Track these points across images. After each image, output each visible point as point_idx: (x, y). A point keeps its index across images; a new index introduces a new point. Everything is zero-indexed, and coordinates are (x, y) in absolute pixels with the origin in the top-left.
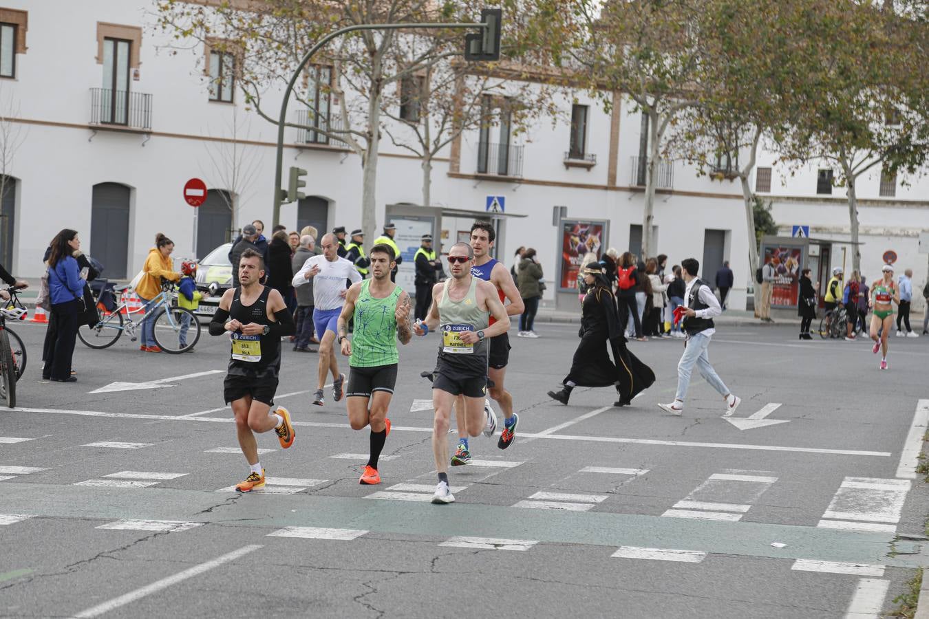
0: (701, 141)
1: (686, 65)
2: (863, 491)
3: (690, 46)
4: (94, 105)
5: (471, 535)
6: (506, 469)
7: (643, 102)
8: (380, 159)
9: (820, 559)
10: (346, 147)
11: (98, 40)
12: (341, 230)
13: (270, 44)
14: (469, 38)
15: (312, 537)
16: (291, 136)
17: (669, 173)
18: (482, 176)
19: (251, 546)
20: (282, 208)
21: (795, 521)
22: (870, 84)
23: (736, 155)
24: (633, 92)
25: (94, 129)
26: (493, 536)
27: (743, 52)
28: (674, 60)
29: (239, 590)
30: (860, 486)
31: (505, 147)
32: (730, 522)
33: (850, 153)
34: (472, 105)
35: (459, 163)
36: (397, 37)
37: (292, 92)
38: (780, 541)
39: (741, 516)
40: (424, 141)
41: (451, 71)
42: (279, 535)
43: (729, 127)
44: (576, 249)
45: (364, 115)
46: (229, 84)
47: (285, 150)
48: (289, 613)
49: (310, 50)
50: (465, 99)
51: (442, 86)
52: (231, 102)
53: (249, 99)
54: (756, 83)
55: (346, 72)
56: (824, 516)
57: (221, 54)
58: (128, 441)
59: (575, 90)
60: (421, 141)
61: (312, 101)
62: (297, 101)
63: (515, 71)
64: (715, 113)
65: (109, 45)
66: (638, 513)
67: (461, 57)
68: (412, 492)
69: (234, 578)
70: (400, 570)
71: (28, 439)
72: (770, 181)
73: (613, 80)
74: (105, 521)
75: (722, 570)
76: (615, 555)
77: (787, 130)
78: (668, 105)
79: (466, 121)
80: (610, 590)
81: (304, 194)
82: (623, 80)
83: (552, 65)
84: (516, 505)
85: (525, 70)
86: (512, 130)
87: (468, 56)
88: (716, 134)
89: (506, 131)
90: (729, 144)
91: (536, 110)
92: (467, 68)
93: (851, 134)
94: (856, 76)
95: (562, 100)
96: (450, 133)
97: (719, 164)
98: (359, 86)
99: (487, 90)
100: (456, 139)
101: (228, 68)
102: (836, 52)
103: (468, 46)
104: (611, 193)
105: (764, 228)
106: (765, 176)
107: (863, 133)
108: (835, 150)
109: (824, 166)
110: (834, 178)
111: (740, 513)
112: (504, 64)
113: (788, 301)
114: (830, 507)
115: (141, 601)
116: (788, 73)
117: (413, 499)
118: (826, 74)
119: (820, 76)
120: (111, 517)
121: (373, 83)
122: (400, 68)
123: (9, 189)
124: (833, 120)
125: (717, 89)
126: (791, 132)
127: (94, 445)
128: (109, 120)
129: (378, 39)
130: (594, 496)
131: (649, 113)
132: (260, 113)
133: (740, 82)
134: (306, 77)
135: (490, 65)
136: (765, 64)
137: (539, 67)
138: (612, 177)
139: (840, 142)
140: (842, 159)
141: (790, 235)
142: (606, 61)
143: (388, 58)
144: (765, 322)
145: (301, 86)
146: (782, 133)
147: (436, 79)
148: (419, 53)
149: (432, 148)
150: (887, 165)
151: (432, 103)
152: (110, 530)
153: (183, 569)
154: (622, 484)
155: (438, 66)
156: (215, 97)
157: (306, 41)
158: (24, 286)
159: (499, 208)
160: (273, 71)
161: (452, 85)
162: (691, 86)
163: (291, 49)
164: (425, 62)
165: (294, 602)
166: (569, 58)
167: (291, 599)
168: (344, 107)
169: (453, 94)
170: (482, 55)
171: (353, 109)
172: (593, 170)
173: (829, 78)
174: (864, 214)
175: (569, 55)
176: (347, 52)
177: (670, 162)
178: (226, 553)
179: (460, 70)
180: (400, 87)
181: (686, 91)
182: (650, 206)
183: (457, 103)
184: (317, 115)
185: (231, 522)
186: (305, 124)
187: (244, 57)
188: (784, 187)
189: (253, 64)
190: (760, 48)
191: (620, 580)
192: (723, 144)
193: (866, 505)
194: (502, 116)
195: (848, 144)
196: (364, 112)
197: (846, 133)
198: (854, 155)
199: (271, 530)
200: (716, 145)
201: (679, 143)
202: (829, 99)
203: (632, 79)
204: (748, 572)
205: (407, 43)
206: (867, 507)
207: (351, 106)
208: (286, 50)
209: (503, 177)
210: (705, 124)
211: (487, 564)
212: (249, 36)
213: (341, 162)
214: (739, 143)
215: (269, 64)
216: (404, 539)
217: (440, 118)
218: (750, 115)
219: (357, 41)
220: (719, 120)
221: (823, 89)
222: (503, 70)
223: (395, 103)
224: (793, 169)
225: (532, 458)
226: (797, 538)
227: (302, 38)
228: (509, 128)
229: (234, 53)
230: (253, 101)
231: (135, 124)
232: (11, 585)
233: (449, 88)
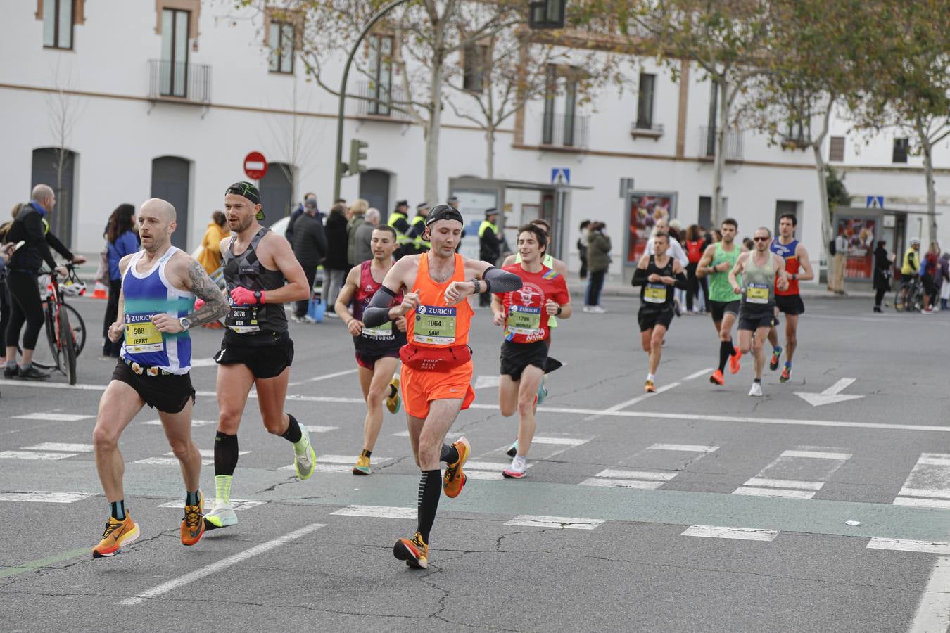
0: (773, 109)
1: (757, 32)
2: (940, 467)
3: (761, 11)
4: (152, 77)
5: (537, 514)
6: (573, 447)
7: (712, 70)
8: (443, 132)
9: (896, 537)
10: (407, 118)
11: (157, 9)
12: (404, 204)
13: (330, 13)
14: (533, 6)
15: (376, 516)
16: (352, 108)
17: (739, 143)
18: (546, 148)
19: (314, 525)
20: (344, 181)
21: (869, 498)
23: (808, 124)
24: (702, 60)
25: (153, 101)
26: (560, 515)
27: (816, 18)
28: (745, 26)
29: (302, 569)
30: (937, 462)
31: (571, 118)
32: (802, 500)
33: (926, 120)
34: (536, 75)
35: (522, 133)
36: (460, 5)
37: (353, 64)
38: (854, 520)
39: (814, 493)
40: (488, 112)
41: (515, 40)
42: (342, 514)
43: (801, 95)
44: (644, 222)
45: (425, 85)
46: (289, 55)
47: (347, 123)
48: (353, 593)
49: (371, 20)
50: (529, 68)
51: (505, 55)
52: (291, 73)
53: (310, 70)
54: (829, 49)
55: (408, 42)
56: (900, 493)
57: (280, 24)
59: (642, 57)
60: (484, 112)
61: (373, 71)
62: (359, 74)
63: (581, 39)
64: (786, 81)
65: (168, 15)
66: (708, 491)
67: (525, 25)
68: (477, 470)
69: (297, 556)
70: (465, 549)
71: (88, 417)
72: (842, 150)
73: (682, 48)
74: (167, 500)
75: (795, 548)
76: (685, 534)
78: (739, 73)
79: (529, 91)
80: (680, 569)
81: (364, 167)
82: (692, 48)
83: (618, 32)
84: (583, 483)
85: (591, 38)
86: (578, 100)
87: (533, 24)
88: (788, 103)
89: (571, 102)
90: (802, 112)
91: (602, 79)
92: (531, 37)
93: (927, 101)
94: (933, 41)
95: (629, 68)
96: (514, 104)
97: (791, 133)
98: (421, 55)
99: (551, 58)
100: (520, 110)
101: (288, 39)
102: (913, 17)
103: (532, 14)
104: (679, 165)
105: (837, 198)
106: (838, 144)
107: (940, 100)
108: (910, 118)
109: (899, 134)
110: (910, 147)
111: (813, 490)
112: (569, 32)
113: (862, 274)
114: (906, 484)
115: (204, 580)
116: (862, 39)
117: (478, 477)
118: (902, 40)
119: (895, 42)
120: (173, 496)
121: (436, 54)
122: (463, 37)
123: (68, 163)
124: (909, 87)
125: (789, 56)
126: (865, 100)
127: (154, 422)
128: (167, 91)
129: (440, 9)
130: (662, 474)
131: (718, 81)
132: (320, 83)
133: (812, 49)
134: (367, 47)
135: (556, 33)
136: (839, 30)
137: (605, 35)
138: (681, 148)
139: (916, 110)
140: (919, 126)
141: (863, 205)
142: (674, 28)
143: (451, 27)
144: (838, 295)
145: (362, 56)
146: (856, 100)
147: (499, 49)
148: (482, 21)
149: (495, 119)
151: (496, 73)
152: (172, 509)
153: (246, 548)
154: (691, 462)
155: (502, 35)
156: (275, 68)
157: (367, 10)
158: (82, 262)
159: (564, 180)
160: (334, 41)
161: (516, 55)
162: (762, 53)
163: (352, 18)
164: (488, 31)
165: (358, 581)
166: (635, 26)
167: (355, 578)
168: (406, 78)
169: (518, 63)
170: (547, 24)
171: (416, 79)
172: (661, 140)
173: (905, 44)
174: (941, 183)
175: (636, 22)
176: (409, 21)
177: (740, 132)
178: (289, 532)
179: (524, 38)
180: (463, 57)
181: (757, 59)
182: (719, 177)
183: (521, 73)
184: (379, 86)
185: (294, 501)
186: (365, 95)
187: (304, 27)
188: (858, 157)
189: (313, 34)
190: (833, 13)
191: (690, 559)
192: (795, 112)
193: (943, 482)
194: (567, 85)
195: (924, 111)
196: (426, 82)
197: (922, 100)
198: (930, 123)
199: (334, 509)
200: (788, 114)
201: (749, 112)
202: (905, 65)
203: (701, 47)
204: (822, 551)
205: (470, 11)
206: (945, 484)
207: (413, 76)
208: (346, 20)
209: (568, 148)
210: (776, 92)
211: (554, 543)
212: (309, 6)
213: (403, 134)
214: (812, 111)
215: (330, 34)
216: (468, 517)
217: (503, 88)
218: (822, 83)
219: (419, 10)
220: (791, 88)
221: (898, 55)
222: (568, 38)
223: (458, 73)
224: (867, 138)
225: (599, 435)
226: (872, 515)
227: (363, 7)
228: (574, 98)
229: (294, 22)
230: (314, 72)
231: (194, 96)
232: (74, 564)
233: (513, 57)
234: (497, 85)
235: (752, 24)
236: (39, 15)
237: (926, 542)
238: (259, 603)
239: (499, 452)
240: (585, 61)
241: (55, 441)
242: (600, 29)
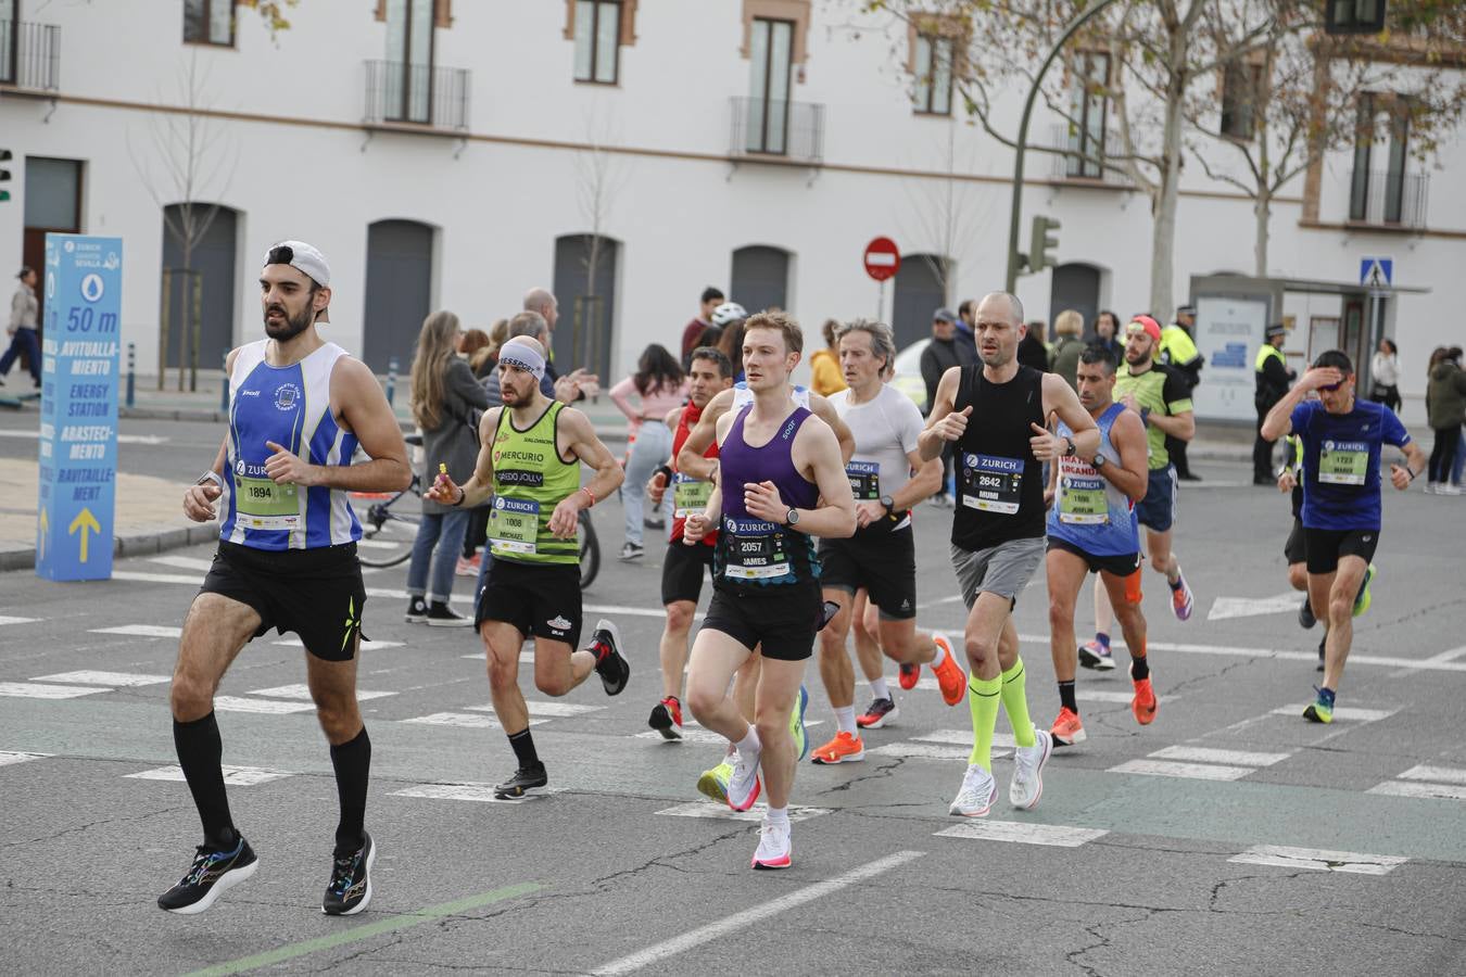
4: (734, 124)
5: (1288, 844)
6: (1362, 724)
8: (1181, 202)
10: (1126, 182)
11: (745, 21)
13: (1007, 18)
15: (1010, 838)
16: (1038, 166)
18: (1356, 226)
19: (904, 853)
25: (734, 161)
26: (1327, 847)
31: (1397, 177)
34: (1340, 110)
35: (1316, 203)
37: (1040, 98)
40: (1259, 171)
41: (1308, 54)
42: (954, 835)
45: (1156, 129)
46: (945, 86)
47: (1026, 190)
50: (1331, 100)
51: (1290, 78)
52: (948, 114)
53: (972, 108)
55: (1131, 61)
57: (931, 37)
60: (1254, 169)
61: (1075, 110)
62: (1049, 111)
63: (1417, 52)
65: (762, 28)
67: (1321, 29)
68: (1193, 762)
70: (1155, 904)
74: (673, 802)
79: (1330, 134)
81: (1054, 259)
84: (1374, 790)
85: (1434, 48)
86: (1408, 150)
87: (1331, 28)
89: (1399, 149)
91: (1450, 114)
92: (1332, 49)
96: (1301, 157)
98: (1152, 83)
99: (1366, 83)
100: (1314, 165)
101: (943, 62)
103: (1331, 11)
112: (1398, 41)
117: (1193, 775)
120: (684, 795)
121: (1173, 78)
122: (1220, 49)
123: (604, 257)
128: (756, 145)
129: (1182, 9)
132: (988, 129)
134: (1065, 71)
135: (1372, 41)
137: (1457, 44)
143: (1201, 36)
145: (1058, 85)
147: (1280, 69)
148: (1253, 24)
149: (1271, 181)
151: (1273, 108)
152: (676, 817)
153: (783, 892)
155: (1285, 46)
156: (922, 106)
157: (1066, 11)
159: (1382, 278)
160: (1012, 62)
161: (1309, 78)
163: (1041, 25)
164: (1263, 38)
168: (1126, 118)
169: (1311, 92)
170: (1357, 26)
171: (1144, 119)
176: (1133, 28)
179: (1322, 51)
180: (1221, 83)
183: (1317, 106)
184: (1085, 134)
185: (876, 809)
186: (1065, 147)
187: (968, 43)
189: (979, 51)
194: (1391, 127)
196: (1160, 124)
199: (942, 825)
205: (1234, 10)
207: (1139, 116)
209: (1392, 226)
212: (975, 8)
213: (1122, 207)
215: (1005, 50)
216: (1168, 847)
217: (1286, 132)
219: (1149, 11)
222: (1396, 49)
223: (1212, 109)
225: (1411, 704)
227: (1059, 8)
228: (1405, 145)
229: (950, 34)
230: (977, 110)
231: (796, 154)
232: (502, 912)
233: (1304, 83)
234: (1275, 126)
236: (569, 33)
239: (1236, 730)
240: (1423, 86)
242: (1449, 33)
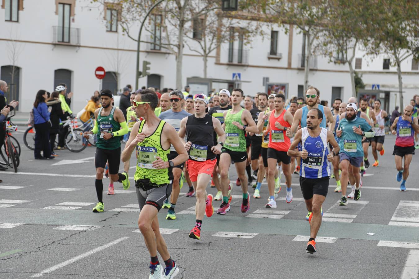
0: (330, 46)
1: (323, 12)
2: (409, 207)
3: (324, 3)
4: (54, 34)
5: (227, 231)
7: (303, 29)
8: (184, 57)
9: (390, 240)
10: (168, 51)
11: (56, 4)
13: (133, 5)
16: (143, 47)
17: (315, 61)
18: (230, 64)
19: (124, 237)
20: (140, 80)
21: (377, 222)
22: (408, 19)
23: (346, 52)
24: (299, 25)
25: (54, 45)
26: (237, 231)
27: (349, 5)
28: (318, 9)
29: (118, 259)
30: (407, 205)
31: (241, 51)
32: (347, 223)
33: (398, 50)
34: (225, 32)
35: (219, 58)
36: (191, 1)
37: (143, 27)
38: (371, 232)
39: (353, 220)
40: (204, 48)
41: (216, 16)
43: (343, 40)
45: (176, 37)
46: (115, 23)
47: (141, 54)
48: (142, 270)
49: (151, 7)
50: (222, 29)
51: (212, 23)
52: (116, 31)
53: (124, 30)
54: (355, 19)
55: (168, 17)
56: (391, 220)
57: (111, 10)
58: (68, 187)
59: (272, 23)
60: (202, 48)
61: (152, 30)
62: (146, 31)
63: (245, 16)
64: (336, 33)
65: (61, 6)
67: (220, 9)
69: (116, 253)
70: (194, 248)
71: (22, 187)
72: (361, 64)
73: (290, 19)
74: (57, 226)
75: (345, 246)
76: (294, 240)
77: (369, 41)
78: (315, 30)
79: (222, 39)
80: (292, 257)
81: (149, 73)
82: (294, 19)
83: (262, 13)
84: (248, 216)
85: (250, 15)
86: (244, 43)
87: (223, 9)
88: (337, 43)
89: (241, 43)
90: (343, 48)
91: (254, 33)
92: (223, 15)
93: (399, 42)
94: (401, 16)
95: (266, 28)
96: (215, 45)
98: (174, 23)
99: (232, 24)
100: (218, 47)
101: (114, 16)
102: (392, 5)
103: (223, 5)
104: (289, 71)
105: (359, 85)
106: (359, 62)
107: (405, 42)
108: (391, 49)
109: (386, 57)
110: (391, 63)
111: (352, 219)
112: (240, 13)
114: (394, 215)
115: (71, 264)
116: (369, 15)
118: (387, 15)
119: (384, 16)
120: (59, 224)
121: (180, 22)
122: (192, 15)
123: (16, 72)
124: (391, 36)
125: (337, 23)
126: (371, 42)
127: (53, 189)
128: (61, 40)
129: (182, 3)
130: (284, 212)
131: (306, 34)
132: (129, 36)
133: (348, 19)
134: (150, 20)
135: (233, 13)
136: (359, 11)
137: (256, 14)
138: (290, 64)
139: (393, 46)
140: (395, 54)
141: (371, 88)
142: (286, 10)
143: (187, 11)
145: (148, 24)
146: (367, 42)
147: (209, 20)
148: (201, 8)
149: (207, 51)
150: (415, 57)
151: (207, 31)
152: (59, 230)
153: (92, 249)
155: (210, 14)
156: (109, 29)
157: (150, 3)
159: (238, 78)
160: (135, 17)
161: (216, 23)
162: (325, 21)
163: (143, 7)
164: (204, 12)
165: (144, 264)
166: (269, 9)
168: (167, 34)
169: (217, 26)
170: (230, 9)
171: (172, 34)
172: (281, 60)
173: (388, 17)
174: (405, 79)
175: (269, 8)
176: (168, 8)
177: (315, 56)
178: (112, 241)
179: (220, 15)
180: (193, 24)
181: (323, 24)
182: (307, 77)
183: (219, 31)
184: (155, 37)
185: (115, 226)
186: (149, 41)
187: (122, 11)
188: (368, 67)
189: (126, 14)
190: (357, 3)
191: (297, 252)
192: (340, 47)
193: (411, 214)
194: (239, 36)
195: (397, 47)
196: (176, 35)
197: (396, 42)
198: (400, 52)
199: (133, 229)
200: (337, 48)
201: (320, 48)
202: (388, 26)
203: (298, 19)
204: (357, 247)
205: (196, 3)
206: (411, 215)
207: (170, 33)
208: (140, 7)
209: (240, 64)
210: (332, 38)
211: (234, 245)
212: (123, 2)
213: (166, 58)
214: (347, 47)
215: (133, 14)
217: (210, 37)
218: (352, 34)
219: (173, 3)
220: (338, 37)
221: (386, 22)
222: (239, 15)
223: (190, 31)
224: (373, 59)
226: (380, 230)
227: (148, 2)
228: (242, 42)
229: (117, 9)
230: (126, 31)
231: (73, 42)
232: (12, 257)
233: (215, 24)
235: (321, 9)
236: (3, 6)
237: (404, 243)
238: (97, 275)
240: (247, 25)
241: (7, 199)
242: (253, 11)
